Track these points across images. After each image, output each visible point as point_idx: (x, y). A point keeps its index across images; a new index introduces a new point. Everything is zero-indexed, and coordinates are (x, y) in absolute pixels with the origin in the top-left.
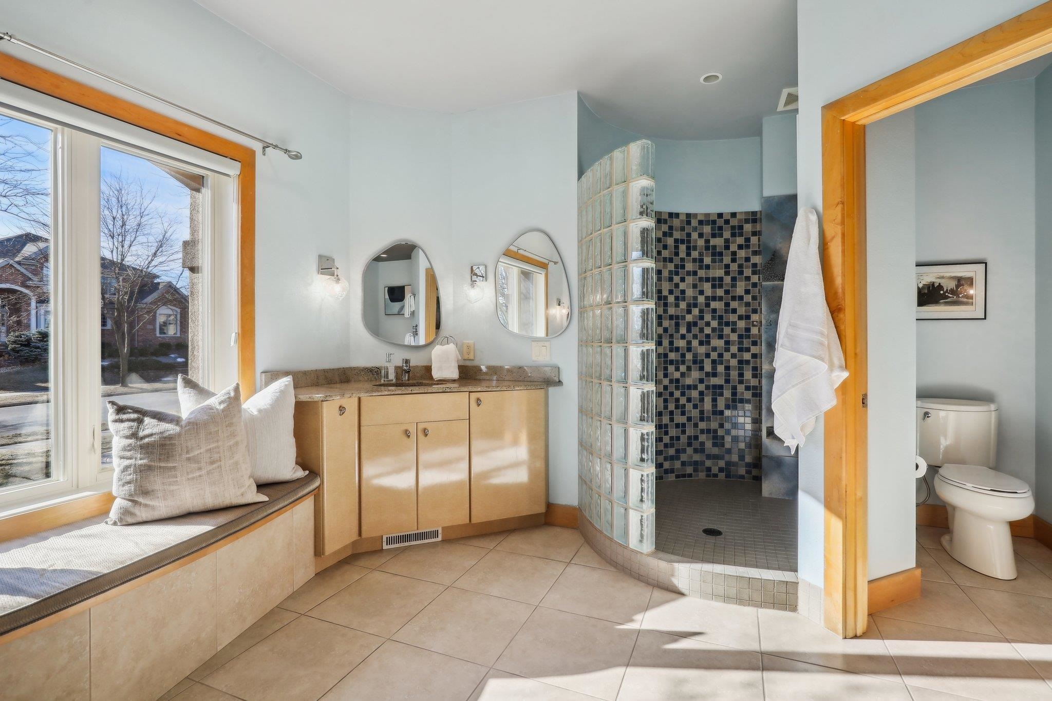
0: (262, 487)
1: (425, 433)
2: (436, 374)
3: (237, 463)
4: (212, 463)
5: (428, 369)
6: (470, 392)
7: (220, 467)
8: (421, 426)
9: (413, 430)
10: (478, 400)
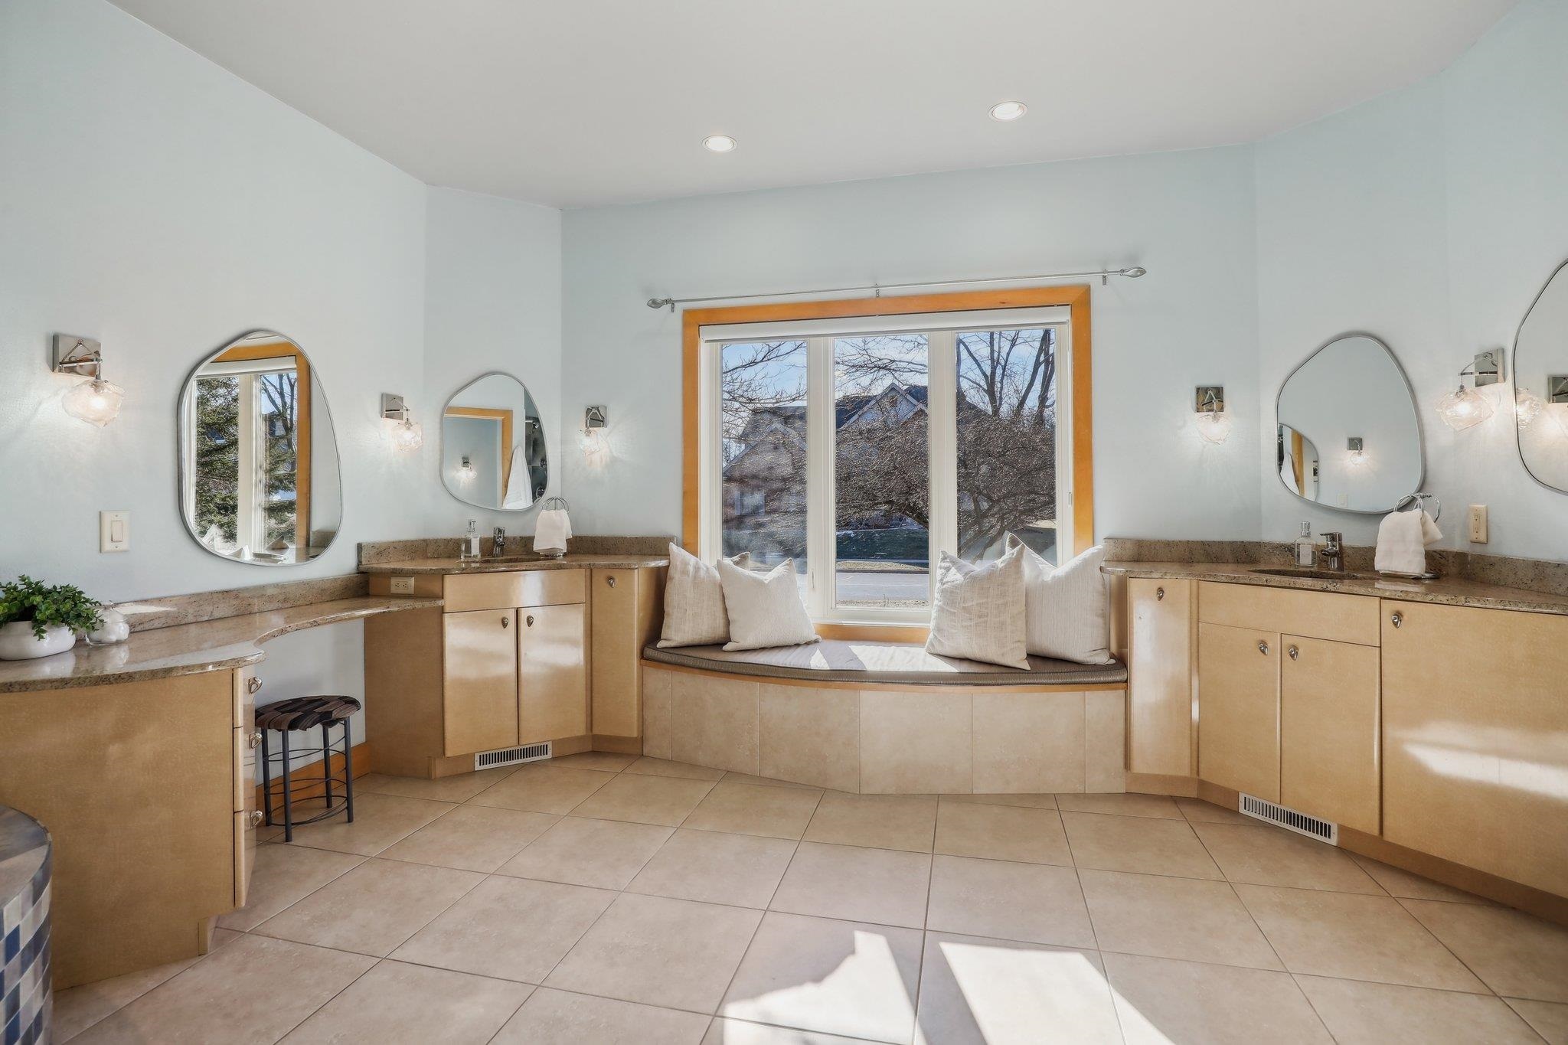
0: (1032, 656)
1: (1294, 653)
2: (1381, 564)
3: (1003, 623)
4: (980, 617)
5: (1370, 552)
6: (1381, 598)
7: (985, 622)
8: (1288, 641)
9: (1274, 643)
10: (1398, 615)
